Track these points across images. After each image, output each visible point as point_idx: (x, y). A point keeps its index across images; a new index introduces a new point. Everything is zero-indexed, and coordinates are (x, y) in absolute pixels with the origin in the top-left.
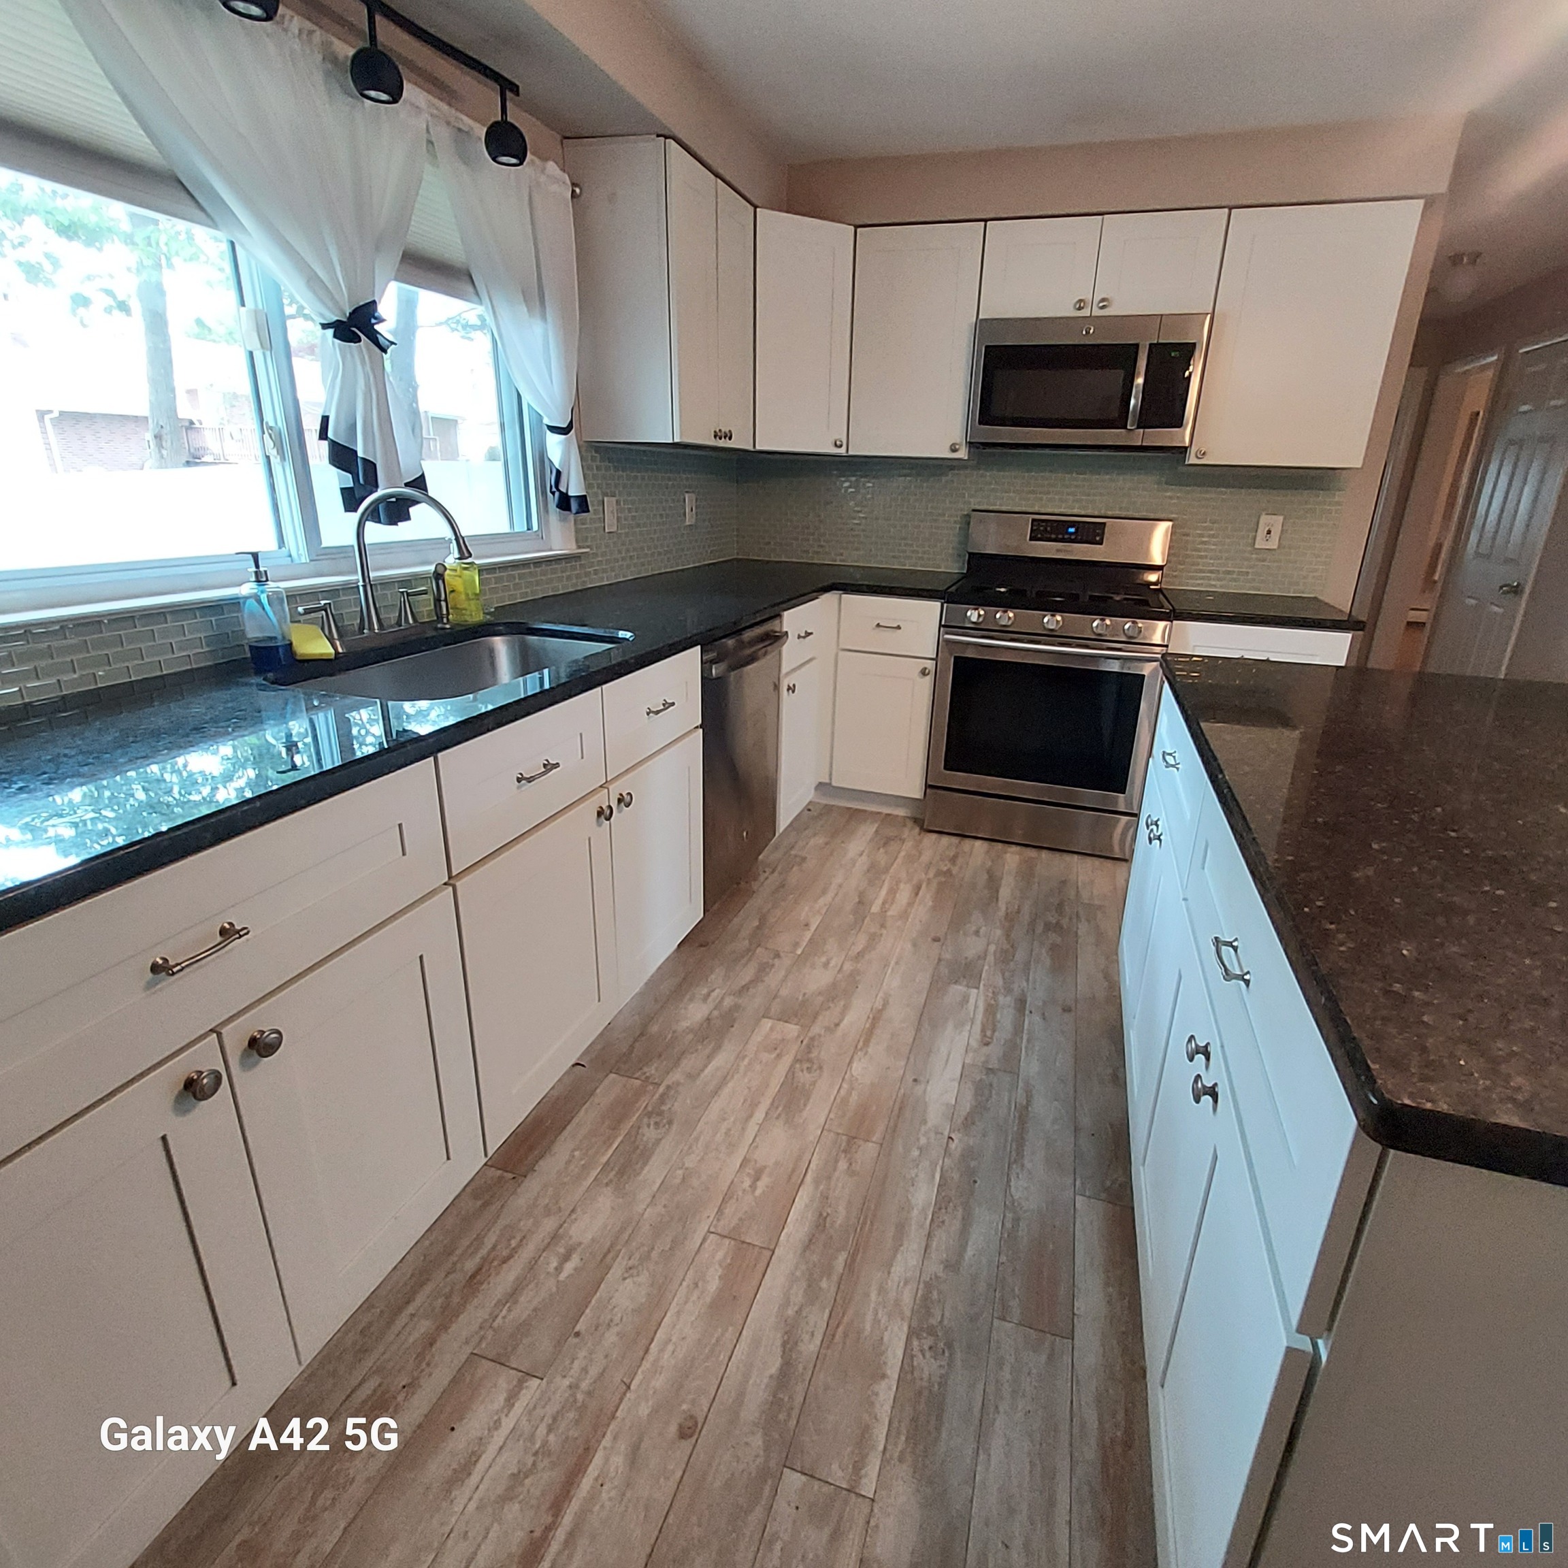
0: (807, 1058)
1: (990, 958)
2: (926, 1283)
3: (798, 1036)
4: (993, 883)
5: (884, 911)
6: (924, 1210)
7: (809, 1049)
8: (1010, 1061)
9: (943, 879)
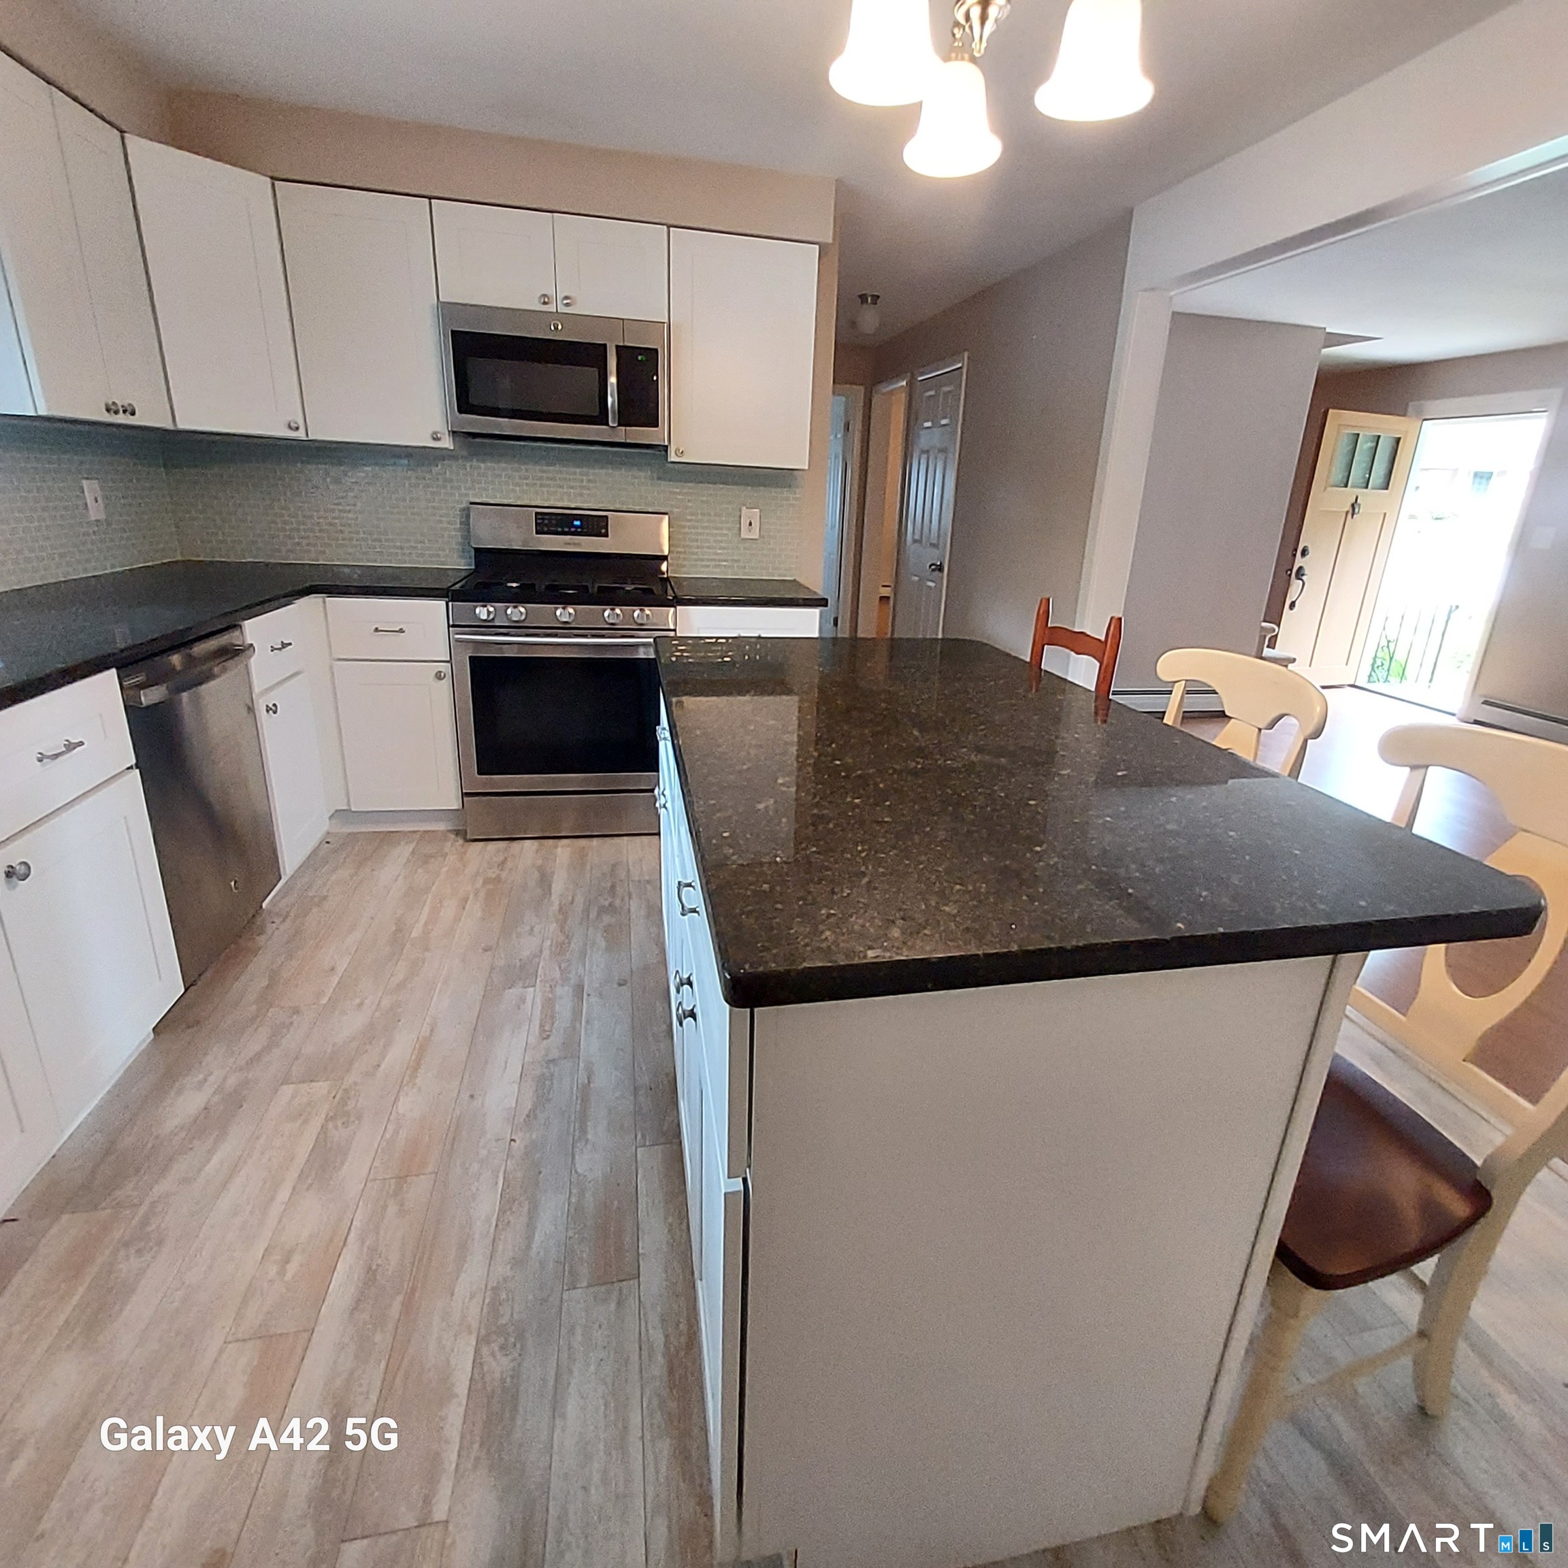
0: (342, 1113)
1: (546, 953)
2: (493, 1289)
3: (329, 1092)
4: (545, 881)
5: (426, 932)
6: (488, 1220)
7: (344, 1101)
8: (571, 1047)
9: (491, 887)
